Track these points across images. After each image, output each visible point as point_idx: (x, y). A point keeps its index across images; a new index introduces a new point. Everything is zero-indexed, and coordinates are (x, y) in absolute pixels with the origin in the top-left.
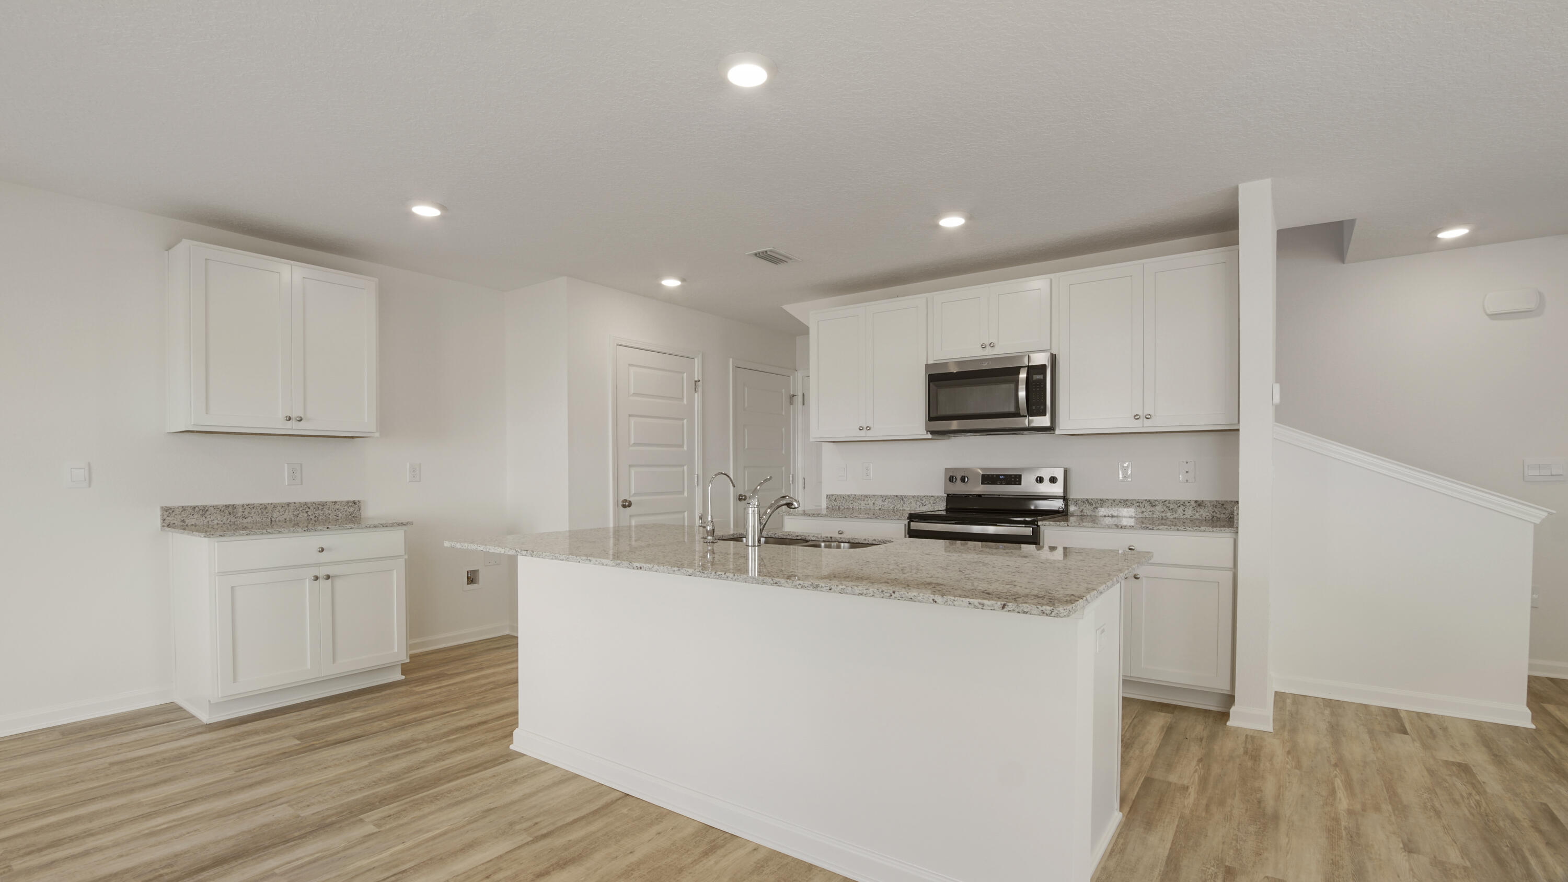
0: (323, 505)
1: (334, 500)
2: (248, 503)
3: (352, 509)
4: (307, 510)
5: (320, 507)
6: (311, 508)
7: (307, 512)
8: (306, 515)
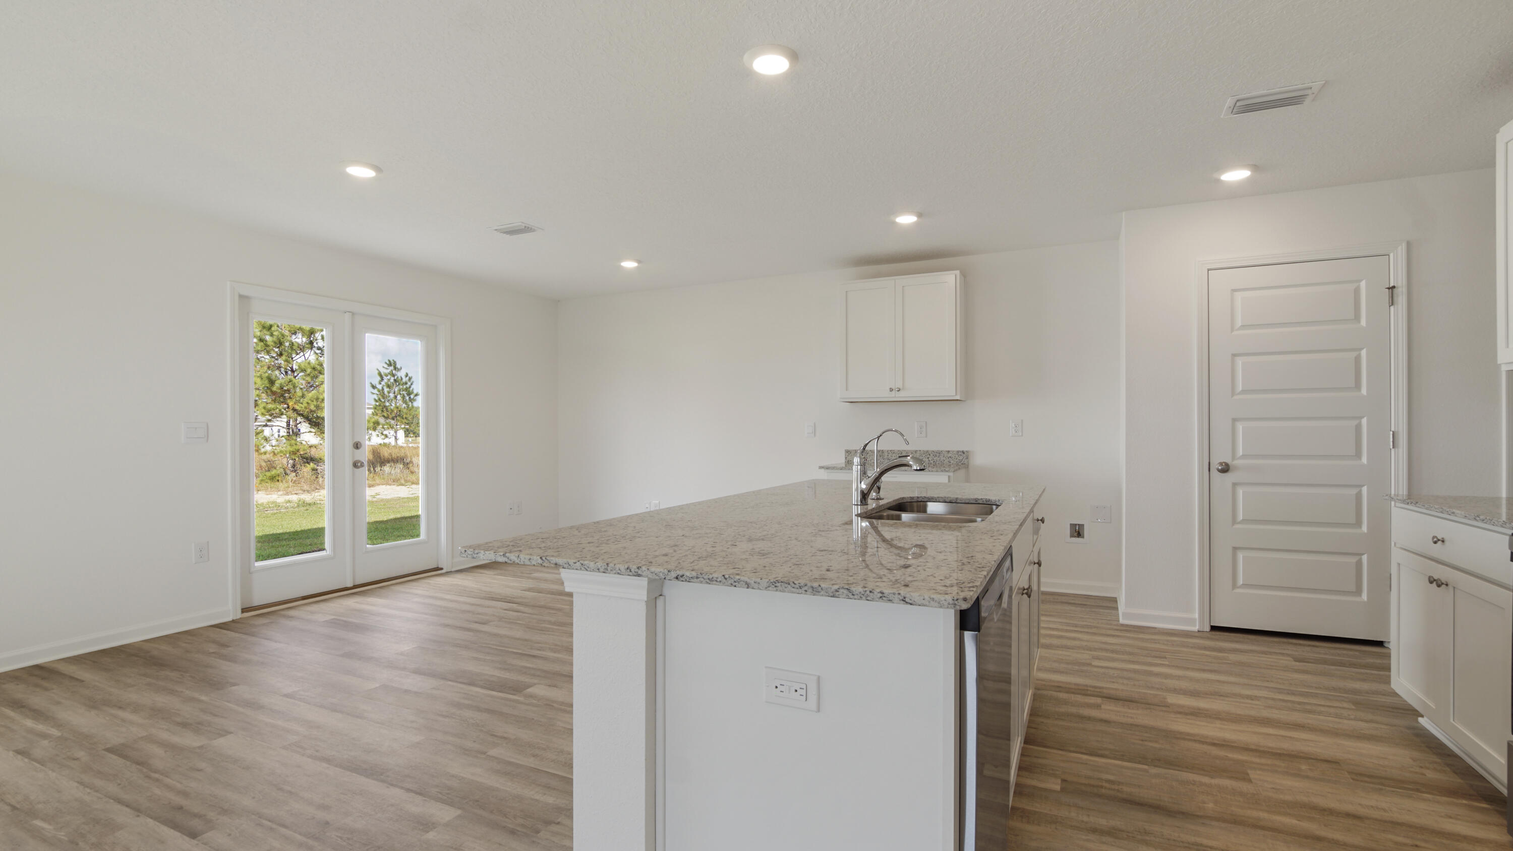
0: (940, 453)
1: (947, 450)
2: (890, 449)
3: (961, 458)
4: (928, 456)
5: (938, 455)
6: (931, 455)
7: (928, 458)
8: (927, 460)
